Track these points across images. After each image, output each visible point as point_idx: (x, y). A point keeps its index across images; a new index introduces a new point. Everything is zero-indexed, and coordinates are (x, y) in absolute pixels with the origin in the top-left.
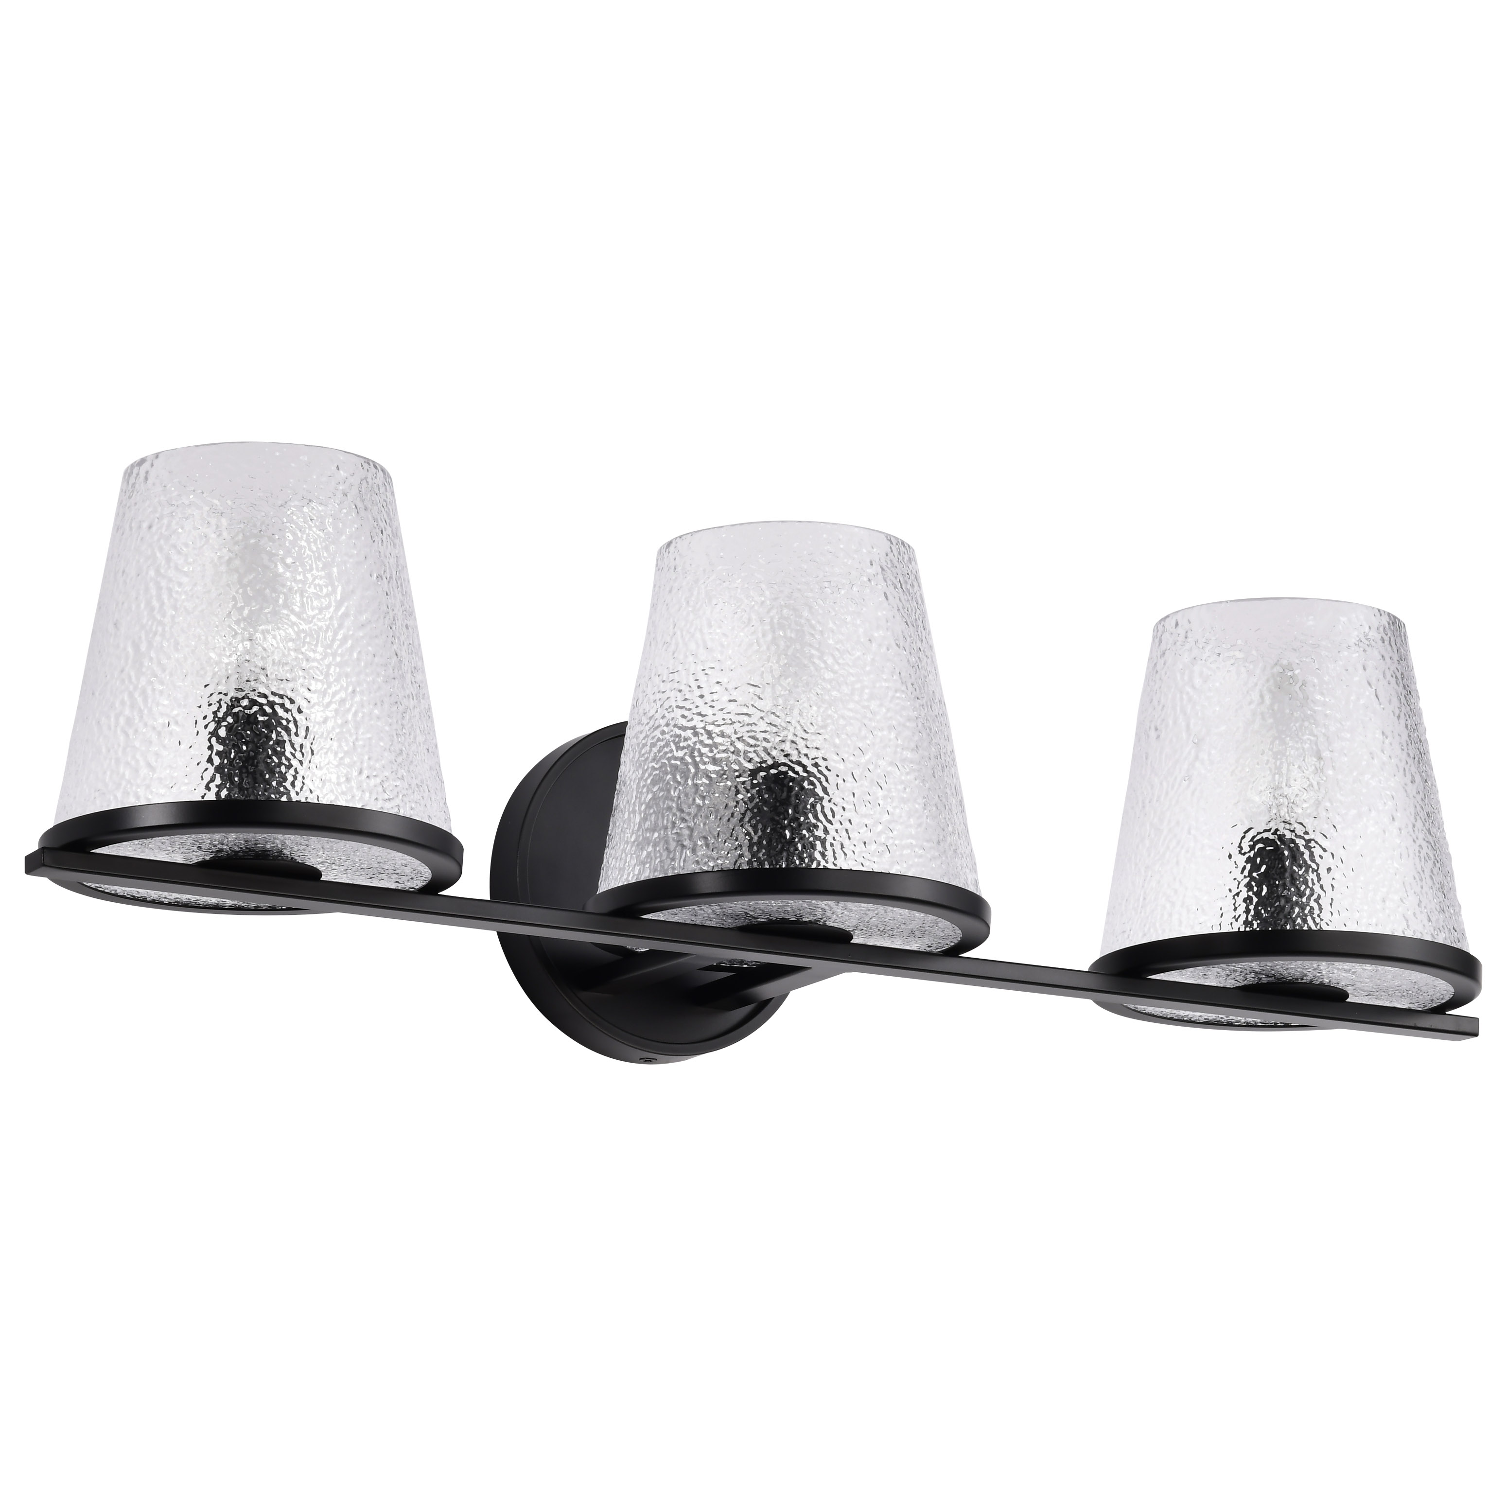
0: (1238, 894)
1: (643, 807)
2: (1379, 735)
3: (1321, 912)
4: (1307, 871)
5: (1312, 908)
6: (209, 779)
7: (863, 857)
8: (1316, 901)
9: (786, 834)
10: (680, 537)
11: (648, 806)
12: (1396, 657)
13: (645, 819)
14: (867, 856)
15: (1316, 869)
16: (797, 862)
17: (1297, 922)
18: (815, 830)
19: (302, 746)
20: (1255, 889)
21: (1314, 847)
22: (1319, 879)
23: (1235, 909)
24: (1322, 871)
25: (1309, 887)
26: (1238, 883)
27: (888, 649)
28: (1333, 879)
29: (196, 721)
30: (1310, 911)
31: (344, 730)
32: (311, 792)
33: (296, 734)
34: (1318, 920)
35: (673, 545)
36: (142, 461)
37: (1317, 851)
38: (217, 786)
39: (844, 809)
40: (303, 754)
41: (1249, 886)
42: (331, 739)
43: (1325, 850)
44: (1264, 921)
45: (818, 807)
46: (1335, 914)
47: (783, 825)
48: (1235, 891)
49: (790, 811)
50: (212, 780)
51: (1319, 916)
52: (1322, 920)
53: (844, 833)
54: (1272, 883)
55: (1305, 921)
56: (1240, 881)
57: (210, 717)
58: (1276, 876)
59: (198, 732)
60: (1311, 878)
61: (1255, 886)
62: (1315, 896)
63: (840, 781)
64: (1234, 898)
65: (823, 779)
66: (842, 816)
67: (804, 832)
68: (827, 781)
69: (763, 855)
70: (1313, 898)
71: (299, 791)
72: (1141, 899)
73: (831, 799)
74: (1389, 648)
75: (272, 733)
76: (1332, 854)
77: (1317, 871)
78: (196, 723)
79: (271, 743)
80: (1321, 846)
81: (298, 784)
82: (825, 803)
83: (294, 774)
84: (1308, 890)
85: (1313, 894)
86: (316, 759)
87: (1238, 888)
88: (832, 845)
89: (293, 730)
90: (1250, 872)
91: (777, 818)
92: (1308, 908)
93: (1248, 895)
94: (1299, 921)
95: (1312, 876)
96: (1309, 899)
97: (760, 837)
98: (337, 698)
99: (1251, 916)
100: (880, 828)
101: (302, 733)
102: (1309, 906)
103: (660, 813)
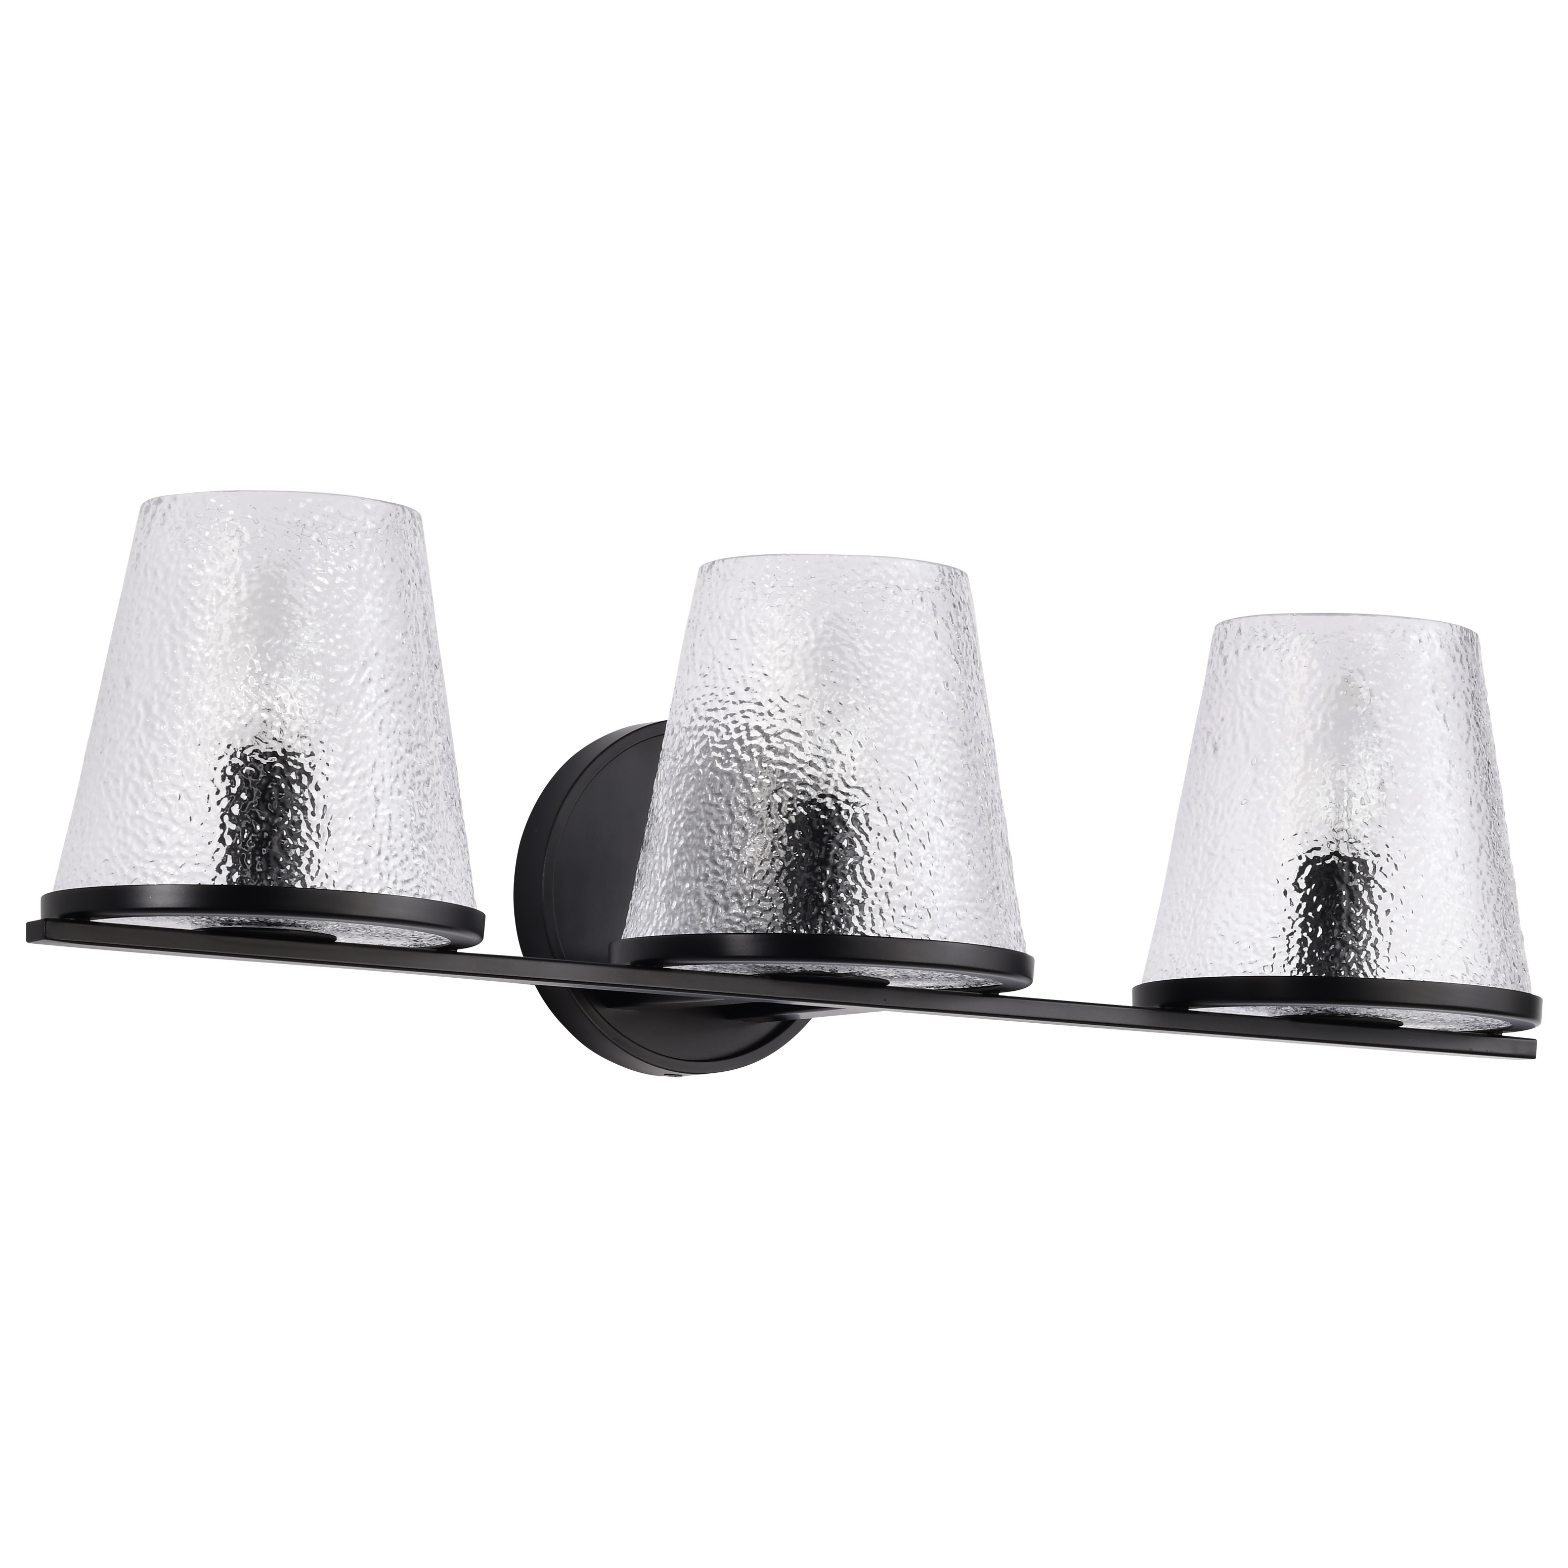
0: (1292, 934)
1: (675, 852)
2: (1445, 762)
3: (1377, 957)
4: (1365, 912)
5: (1368, 952)
6: (221, 861)
7: (903, 923)
8: (1374, 946)
9: (822, 897)
10: (723, 560)
11: (680, 854)
12: (1467, 675)
13: (676, 866)
14: (906, 921)
15: (1374, 910)
16: (834, 928)
17: (1353, 968)
18: (853, 893)
19: (318, 826)
20: (1310, 930)
21: (1374, 887)
22: (1377, 921)
23: (1289, 950)
24: (1381, 913)
25: (1366, 930)
26: (1292, 922)
27: (936, 693)
28: (1392, 921)
29: (209, 795)
30: (1366, 956)
31: (364, 807)
32: (327, 877)
33: (313, 814)
34: (1374, 966)
35: (715, 566)
36: (159, 500)
37: (1376, 891)
38: (228, 869)
39: (884, 869)
40: (319, 835)
41: (1303, 926)
42: (350, 818)
43: (1384, 890)
44: (1317, 967)
45: (858, 869)
46: (1392, 960)
47: (820, 886)
48: (1289, 931)
49: (828, 872)
50: (224, 862)
51: (1375, 961)
52: (1378, 966)
53: (883, 897)
54: (1328, 923)
55: (1360, 967)
56: (1295, 919)
57: (223, 793)
58: (1332, 917)
59: (210, 809)
60: (1368, 920)
61: (1311, 926)
62: (1372, 941)
63: (880, 839)
64: (1288, 939)
65: (863, 838)
66: (882, 878)
67: (842, 895)
68: (867, 840)
69: (798, 919)
70: (1369, 942)
71: (314, 876)
72: (1191, 927)
73: (872, 859)
74: (1460, 666)
75: (288, 811)
76: (1392, 894)
77: (1375, 913)
78: (208, 798)
79: (286, 823)
80: (1380, 886)
81: (313, 868)
82: (865, 863)
83: (309, 857)
84: (1365, 933)
85: (1370, 938)
86: (333, 840)
87: (1292, 928)
88: (870, 909)
89: (310, 809)
90: (1306, 911)
91: (814, 879)
92: (1364, 953)
93: (1303, 936)
94: (1354, 966)
95: (1369, 918)
96: (1365, 942)
97: (795, 899)
98: (357, 772)
99: (1305, 958)
100: (921, 889)
101: (319, 812)
102: (1365, 950)
103: (693, 862)
